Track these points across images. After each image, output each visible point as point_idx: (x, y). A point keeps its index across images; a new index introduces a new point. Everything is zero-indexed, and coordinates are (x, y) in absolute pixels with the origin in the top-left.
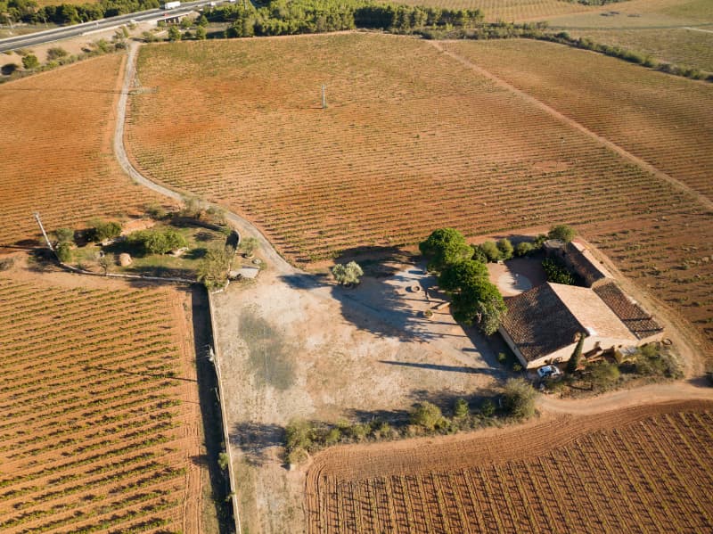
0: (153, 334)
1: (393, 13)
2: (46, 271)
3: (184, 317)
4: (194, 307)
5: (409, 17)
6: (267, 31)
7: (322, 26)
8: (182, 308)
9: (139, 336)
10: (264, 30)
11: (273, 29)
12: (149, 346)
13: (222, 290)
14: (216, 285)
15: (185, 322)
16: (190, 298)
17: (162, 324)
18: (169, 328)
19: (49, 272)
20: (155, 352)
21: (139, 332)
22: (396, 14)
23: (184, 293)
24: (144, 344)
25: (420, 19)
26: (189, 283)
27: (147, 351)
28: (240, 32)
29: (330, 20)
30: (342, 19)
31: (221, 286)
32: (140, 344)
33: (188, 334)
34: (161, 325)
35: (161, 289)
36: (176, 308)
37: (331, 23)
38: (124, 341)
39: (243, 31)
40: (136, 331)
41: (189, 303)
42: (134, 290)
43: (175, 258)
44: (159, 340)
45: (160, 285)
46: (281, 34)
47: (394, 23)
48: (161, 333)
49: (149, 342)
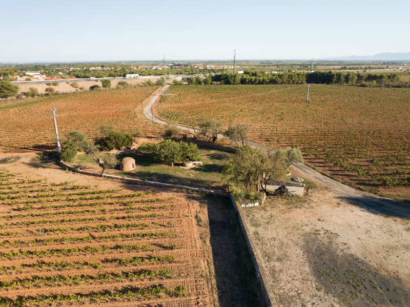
0: (142, 254)
1: (333, 75)
2: (42, 167)
3: (197, 236)
4: (212, 223)
5: (345, 78)
6: (249, 82)
7: (285, 80)
8: (194, 221)
9: (116, 254)
10: (247, 81)
11: (253, 80)
12: (126, 275)
13: (257, 204)
14: (247, 197)
15: (199, 243)
16: (206, 211)
17: (158, 241)
18: (171, 248)
19: (44, 167)
20: (135, 290)
21: (117, 247)
22: (335, 76)
23: (197, 204)
24: (119, 270)
25: (352, 79)
26: (203, 192)
27: (120, 286)
28: (232, 81)
29: (290, 77)
30: (298, 77)
31: (256, 198)
32: (110, 268)
33: (203, 264)
34: (156, 241)
35: (164, 195)
36: (184, 220)
37: (291, 78)
38: (88, 257)
39: (234, 81)
40: (114, 244)
41: (204, 217)
42: (130, 192)
43: (185, 170)
44: (149, 267)
45: (164, 191)
46: (258, 84)
47: (334, 81)
48: (154, 254)
49: (130, 268)
